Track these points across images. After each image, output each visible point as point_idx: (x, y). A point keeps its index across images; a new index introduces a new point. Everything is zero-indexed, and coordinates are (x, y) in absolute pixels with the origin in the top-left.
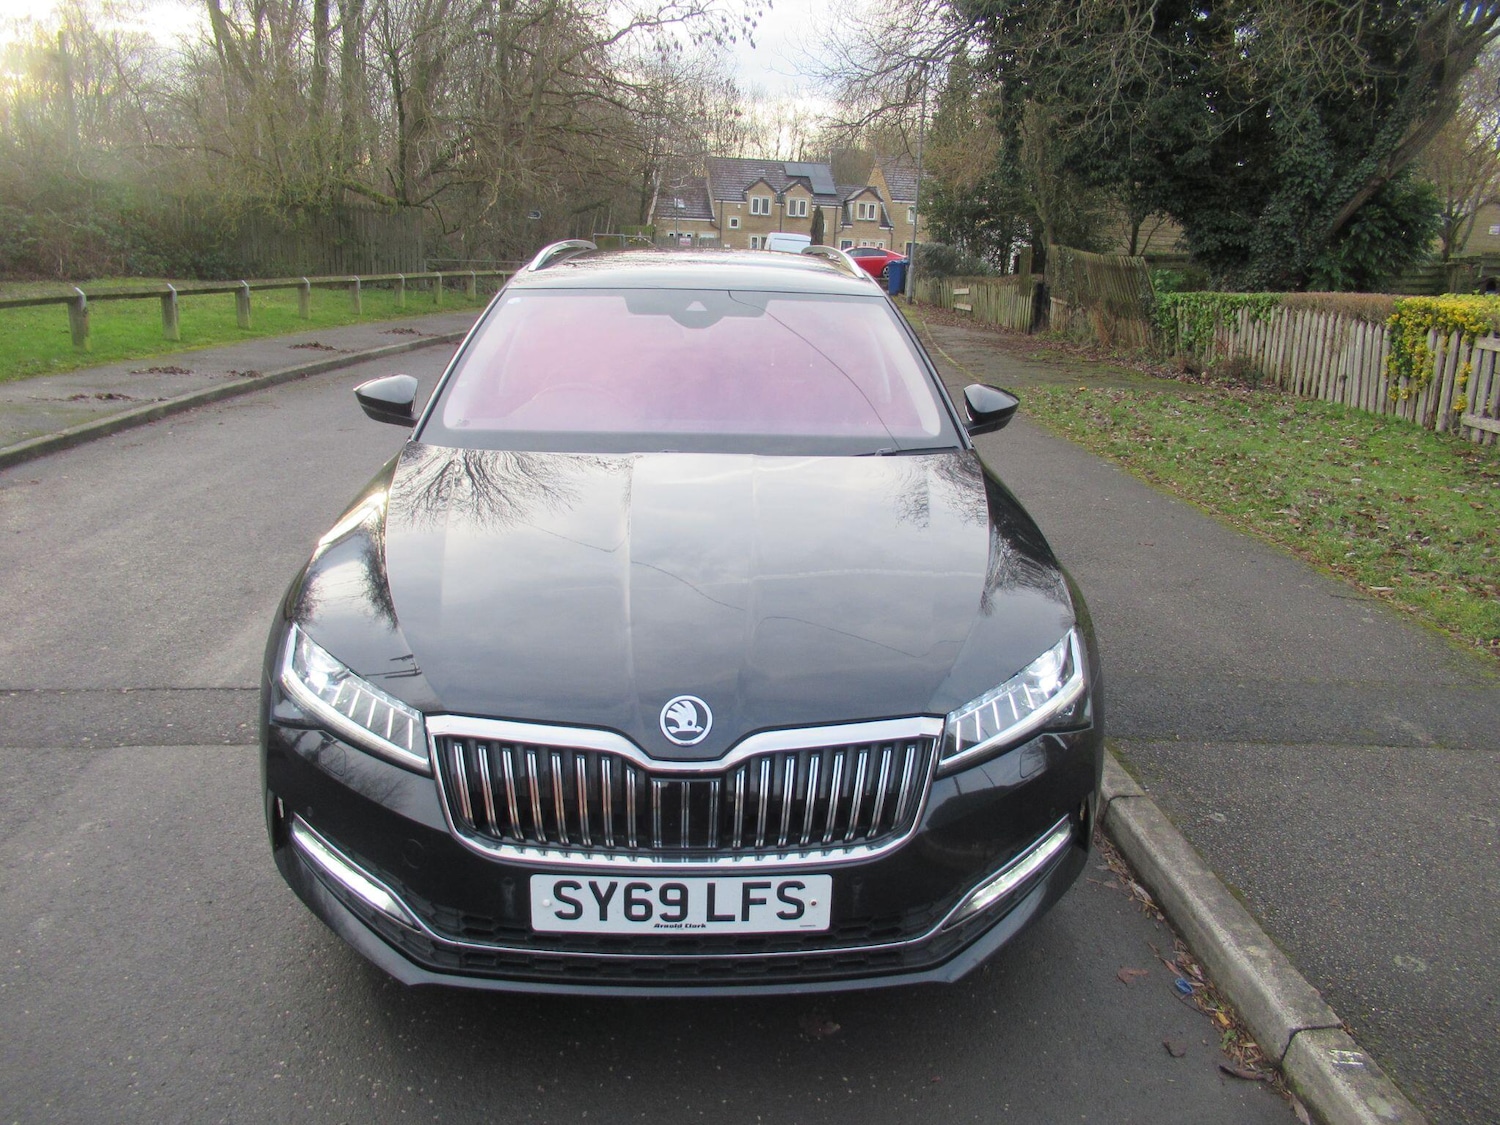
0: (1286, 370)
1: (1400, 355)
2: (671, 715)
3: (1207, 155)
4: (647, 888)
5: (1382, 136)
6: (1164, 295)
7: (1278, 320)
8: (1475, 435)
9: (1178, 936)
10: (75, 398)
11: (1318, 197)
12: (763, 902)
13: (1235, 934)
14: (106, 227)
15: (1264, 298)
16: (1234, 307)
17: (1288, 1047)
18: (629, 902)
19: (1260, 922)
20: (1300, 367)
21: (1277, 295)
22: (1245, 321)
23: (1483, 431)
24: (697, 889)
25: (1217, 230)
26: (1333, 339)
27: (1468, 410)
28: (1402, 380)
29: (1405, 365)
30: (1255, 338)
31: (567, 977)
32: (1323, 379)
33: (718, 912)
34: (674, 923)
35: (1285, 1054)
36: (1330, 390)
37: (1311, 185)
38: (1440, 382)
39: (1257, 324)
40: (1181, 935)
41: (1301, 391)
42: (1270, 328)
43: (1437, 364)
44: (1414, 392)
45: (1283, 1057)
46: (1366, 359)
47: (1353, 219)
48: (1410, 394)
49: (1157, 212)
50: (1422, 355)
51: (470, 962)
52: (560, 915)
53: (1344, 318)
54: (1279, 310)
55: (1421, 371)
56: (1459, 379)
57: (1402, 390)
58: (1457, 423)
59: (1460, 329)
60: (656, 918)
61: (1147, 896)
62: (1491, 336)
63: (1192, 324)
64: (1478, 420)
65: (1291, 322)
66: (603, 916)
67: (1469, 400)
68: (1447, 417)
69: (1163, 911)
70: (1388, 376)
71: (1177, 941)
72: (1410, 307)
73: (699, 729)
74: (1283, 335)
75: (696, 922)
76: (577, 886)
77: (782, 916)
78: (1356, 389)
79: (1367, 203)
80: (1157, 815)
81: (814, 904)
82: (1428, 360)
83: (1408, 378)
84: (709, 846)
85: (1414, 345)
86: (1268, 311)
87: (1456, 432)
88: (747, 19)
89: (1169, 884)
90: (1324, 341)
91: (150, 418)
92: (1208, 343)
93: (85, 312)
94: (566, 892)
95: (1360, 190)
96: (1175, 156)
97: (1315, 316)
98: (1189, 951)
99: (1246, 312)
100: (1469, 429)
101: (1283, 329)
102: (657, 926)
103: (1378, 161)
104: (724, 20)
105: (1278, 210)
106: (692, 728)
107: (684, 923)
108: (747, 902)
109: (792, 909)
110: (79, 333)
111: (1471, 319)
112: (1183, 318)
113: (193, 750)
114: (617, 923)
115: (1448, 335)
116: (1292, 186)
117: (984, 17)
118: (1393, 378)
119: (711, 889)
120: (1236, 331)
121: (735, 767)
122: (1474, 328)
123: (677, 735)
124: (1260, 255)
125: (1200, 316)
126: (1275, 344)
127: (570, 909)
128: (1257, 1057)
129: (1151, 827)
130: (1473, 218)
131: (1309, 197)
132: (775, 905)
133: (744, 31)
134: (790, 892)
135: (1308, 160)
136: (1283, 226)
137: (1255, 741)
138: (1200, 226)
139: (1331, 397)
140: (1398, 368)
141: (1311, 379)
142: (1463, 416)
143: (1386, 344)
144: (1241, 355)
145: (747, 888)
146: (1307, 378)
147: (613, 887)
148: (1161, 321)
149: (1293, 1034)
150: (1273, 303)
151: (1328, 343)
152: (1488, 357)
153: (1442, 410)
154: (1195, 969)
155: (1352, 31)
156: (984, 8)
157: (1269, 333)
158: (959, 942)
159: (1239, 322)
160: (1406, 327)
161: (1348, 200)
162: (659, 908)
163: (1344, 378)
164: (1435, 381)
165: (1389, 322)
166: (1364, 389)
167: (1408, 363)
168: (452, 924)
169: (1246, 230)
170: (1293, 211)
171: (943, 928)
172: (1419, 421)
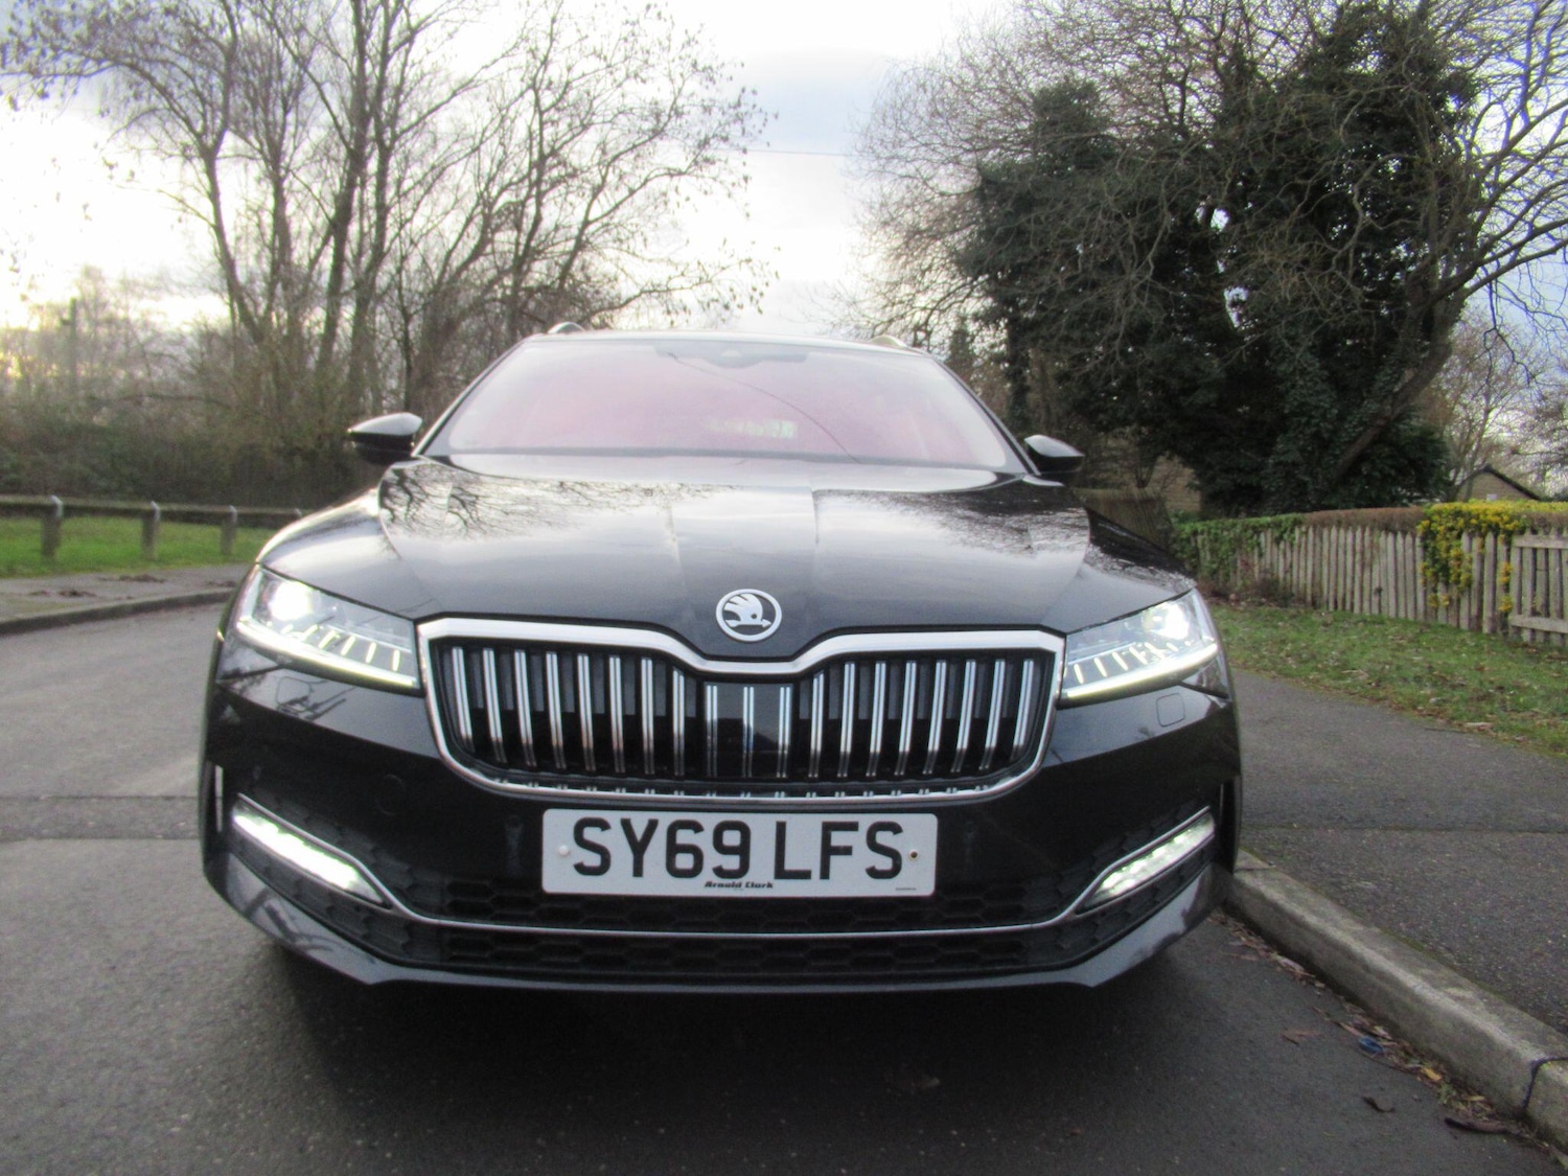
0: (1317, 589)
1: (1435, 561)
2: (729, 607)
3: (1213, 396)
4: (697, 828)
5: (1382, 378)
6: (1183, 526)
7: (1303, 539)
8: (1526, 636)
9: (1348, 1000)
10: (35, 594)
11: (1326, 436)
12: (847, 851)
13: (1425, 978)
14: (93, 468)
15: (1287, 519)
16: (1257, 530)
17: (1531, 1086)
18: (673, 849)
19: (1452, 968)
20: (1332, 584)
21: (1299, 516)
22: (1269, 545)
23: (1533, 631)
24: (762, 827)
25: (1228, 471)
26: (1363, 553)
27: (1515, 610)
28: (1440, 586)
29: (1441, 571)
30: (1281, 560)
31: (584, 971)
32: (1357, 594)
33: (789, 865)
34: (730, 881)
35: (1528, 1098)
36: (1366, 605)
37: (1317, 425)
38: (1481, 584)
39: (1282, 546)
40: (1352, 998)
41: (1336, 607)
42: (1296, 548)
43: (1475, 566)
44: (1454, 597)
45: (1526, 1102)
46: (1400, 568)
47: (1362, 458)
48: (1450, 600)
49: (1168, 453)
50: (1459, 558)
51: (455, 953)
52: (581, 869)
53: (1372, 530)
54: (1304, 529)
55: (1459, 575)
56: (1500, 580)
57: (1442, 596)
58: (1505, 625)
59: (1495, 529)
60: (707, 874)
61: (1298, 969)
62: (1528, 533)
63: (1213, 551)
64: (1527, 619)
65: (1318, 540)
66: (638, 871)
67: (1514, 600)
68: (1493, 619)
69: (1322, 977)
70: (1425, 584)
71: (1348, 1006)
72: (1439, 513)
73: (765, 623)
74: (1310, 554)
75: (760, 881)
76: (603, 825)
77: (873, 873)
78: (1392, 602)
79: (1374, 442)
80: (1292, 884)
81: (914, 855)
82: (1465, 564)
83: (1447, 584)
84: (778, 775)
85: (1448, 550)
86: (1292, 531)
87: (1506, 634)
88: (755, 289)
89: (1326, 941)
90: (1354, 555)
91: (115, 614)
92: (1231, 569)
93: (58, 523)
94: (591, 834)
95: (1365, 430)
96: (1181, 398)
97: (1342, 531)
98: (1369, 1012)
99: (1269, 535)
100: (1519, 630)
101: (1310, 547)
102: (709, 884)
103: (1381, 402)
104: (732, 290)
105: (1286, 449)
106: (757, 622)
107: (744, 880)
108: (828, 851)
109: (885, 863)
110: (50, 545)
111: (1506, 518)
112: (1204, 546)
113: (115, 844)
114: (657, 882)
115: (1483, 536)
116: (1299, 426)
117: (988, 272)
118: (1430, 587)
119: (781, 829)
120: (1261, 555)
121: (809, 674)
122: (1509, 527)
123: (739, 629)
124: (1272, 494)
125: (1222, 543)
126: (1302, 564)
127: (593, 860)
128: (1488, 1109)
129: (1290, 893)
130: (1471, 485)
131: (1317, 435)
132: (865, 857)
133: (752, 298)
134: (884, 838)
135: (1312, 401)
136: (1295, 464)
137: (1386, 828)
138: (1210, 466)
139: (1370, 609)
140: (1435, 574)
141: (1345, 595)
142: (1510, 617)
143: (1419, 552)
144: (1269, 576)
145: (828, 828)
146: (1340, 595)
147: (652, 825)
148: (1182, 551)
149: (1536, 1068)
150: (1297, 523)
151: (1358, 557)
152: (1528, 555)
153: (1487, 614)
154: (1380, 1030)
155: (1345, 269)
156: (985, 263)
157: (1295, 553)
158: (1095, 941)
159: (1263, 545)
160: (1438, 532)
161: (1356, 439)
162: (712, 859)
163: (1379, 590)
164: (1475, 585)
165: (1420, 528)
166: (1402, 600)
167: (1445, 569)
168: (434, 899)
169: (1256, 470)
170: (1302, 450)
171: (1077, 911)
172: (1464, 624)
